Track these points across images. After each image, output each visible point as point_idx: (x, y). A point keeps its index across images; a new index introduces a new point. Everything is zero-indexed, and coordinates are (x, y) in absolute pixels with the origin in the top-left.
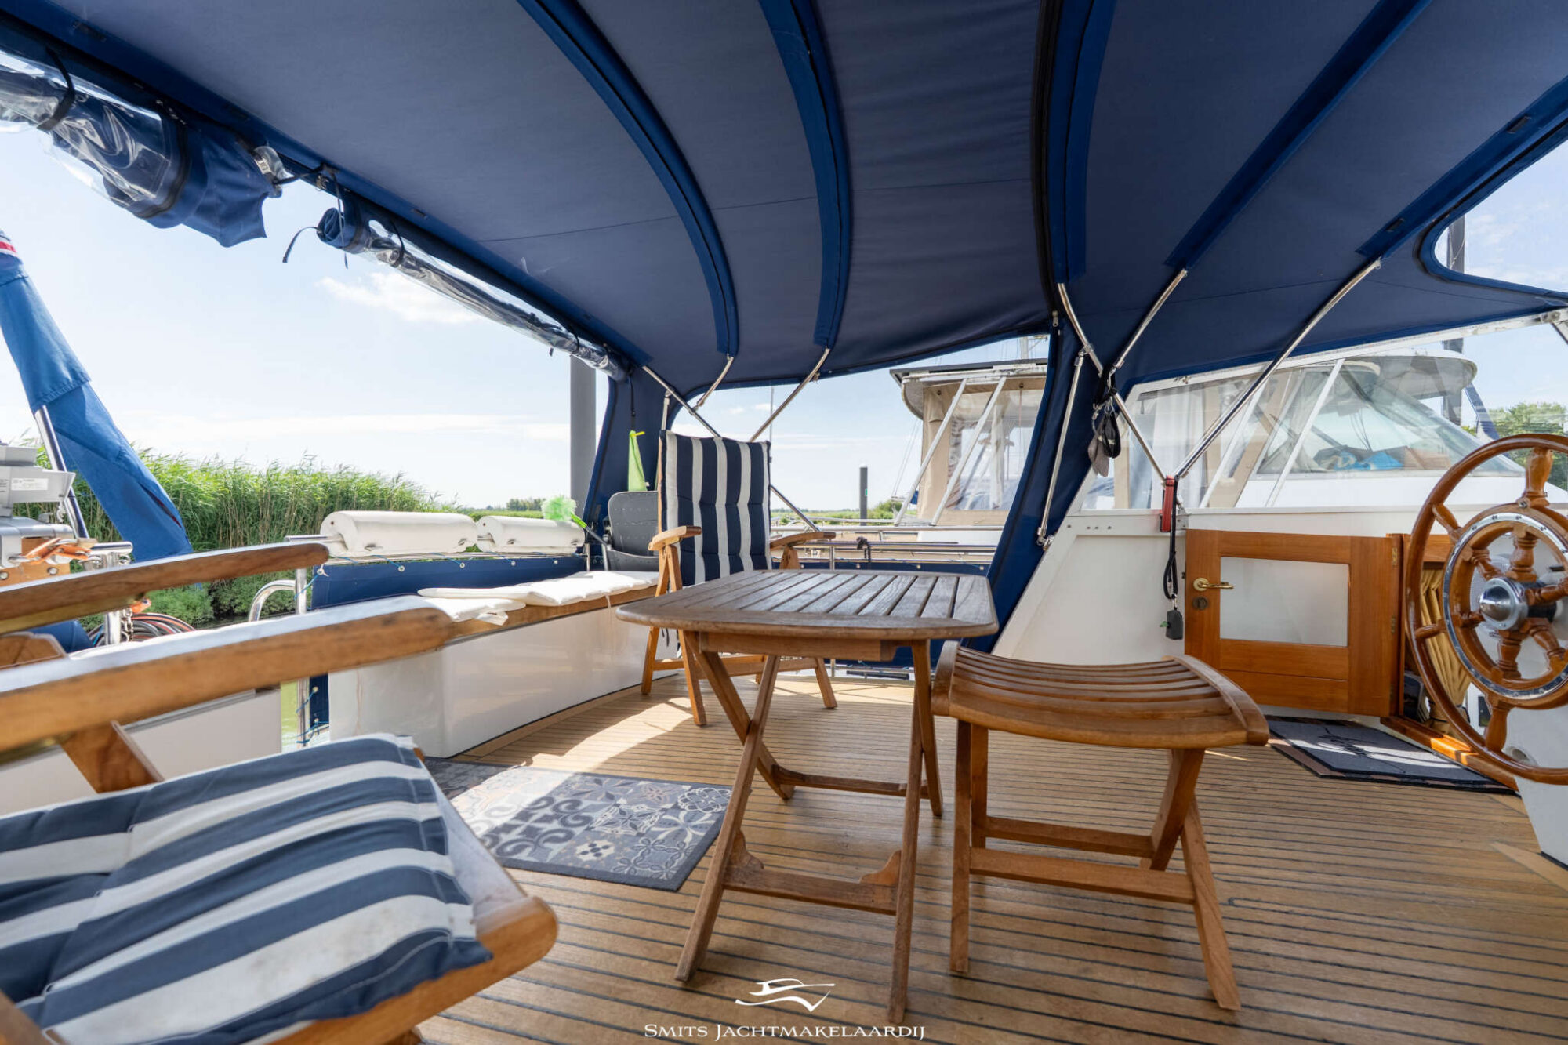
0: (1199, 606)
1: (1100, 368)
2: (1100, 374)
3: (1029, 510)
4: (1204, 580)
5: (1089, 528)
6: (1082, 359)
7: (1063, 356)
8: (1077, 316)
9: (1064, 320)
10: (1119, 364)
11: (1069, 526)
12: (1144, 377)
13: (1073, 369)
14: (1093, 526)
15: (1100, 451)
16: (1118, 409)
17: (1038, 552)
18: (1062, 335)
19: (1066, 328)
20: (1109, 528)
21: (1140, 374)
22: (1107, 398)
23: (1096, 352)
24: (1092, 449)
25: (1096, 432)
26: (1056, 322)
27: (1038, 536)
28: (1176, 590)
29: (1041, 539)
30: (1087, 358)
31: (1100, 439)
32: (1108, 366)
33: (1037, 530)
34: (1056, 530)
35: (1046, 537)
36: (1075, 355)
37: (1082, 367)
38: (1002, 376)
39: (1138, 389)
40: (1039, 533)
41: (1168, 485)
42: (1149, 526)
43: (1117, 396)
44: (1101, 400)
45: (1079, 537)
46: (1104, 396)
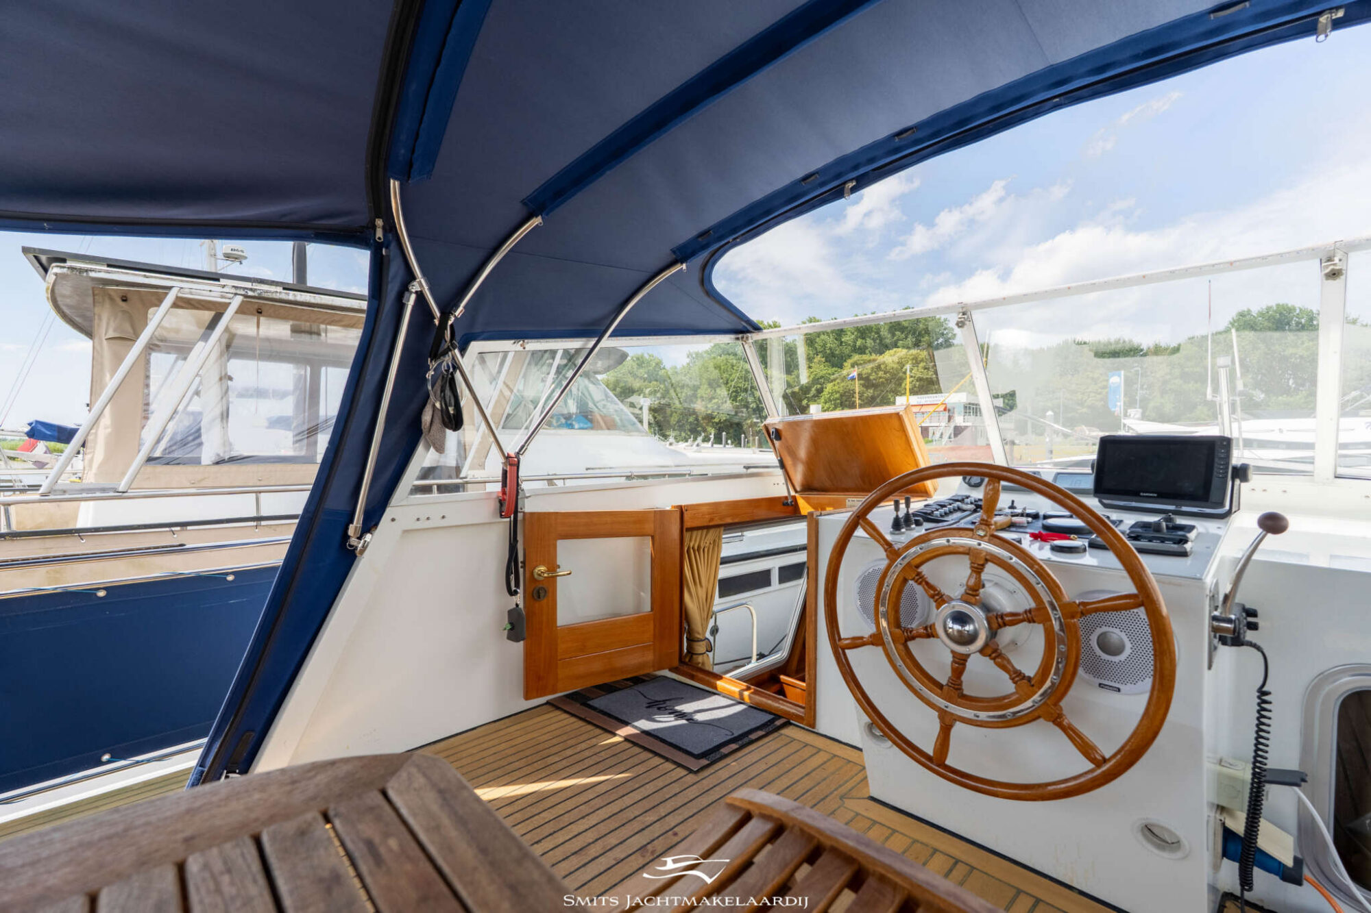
0: (539, 597)
1: (437, 313)
2: (437, 322)
3: (336, 501)
4: (543, 568)
5: (418, 519)
6: (413, 297)
7: (390, 286)
8: (409, 236)
9: (390, 236)
10: (459, 312)
11: (393, 520)
12: (483, 332)
13: (401, 307)
14: (423, 518)
15: (437, 421)
16: (456, 366)
17: (348, 558)
18: (388, 256)
19: (393, 245)
20: (443, 517)
21: (477, 329)
22: (445, 353)
23: (431, 290)
24: (427, 417)
25: (432, 394)
26: (379, 233)
27: (349, 537)
28: (517, 585)
29: (353, 541)
30: (420, 295)
31: (438, 405)
32: (446, 313)
33: (347, 529)
34: (376, 525)
35: (360, 538)
36: (404, 290)
37: (414, 307)
38: (236, 294)
39: (475, 347)
40: (351, 532)
41: (511, 465)
42: (487, 511)
43: (457, 351)
44: (436, 355)
45: (406, 532)
46: (441, 350)
